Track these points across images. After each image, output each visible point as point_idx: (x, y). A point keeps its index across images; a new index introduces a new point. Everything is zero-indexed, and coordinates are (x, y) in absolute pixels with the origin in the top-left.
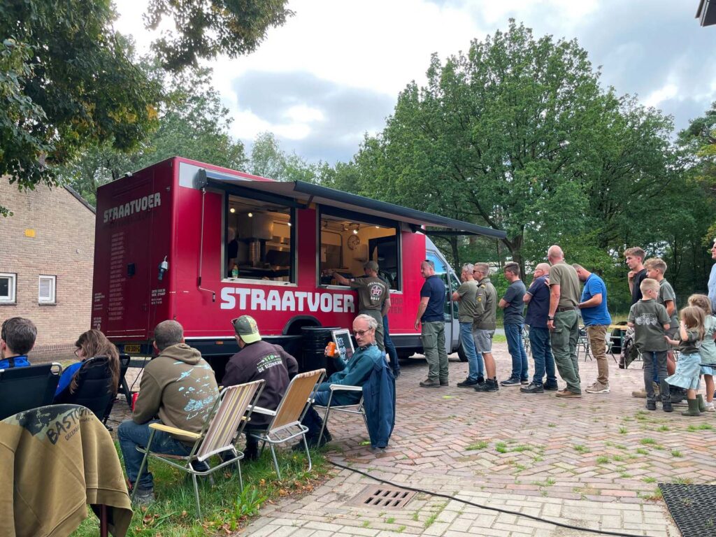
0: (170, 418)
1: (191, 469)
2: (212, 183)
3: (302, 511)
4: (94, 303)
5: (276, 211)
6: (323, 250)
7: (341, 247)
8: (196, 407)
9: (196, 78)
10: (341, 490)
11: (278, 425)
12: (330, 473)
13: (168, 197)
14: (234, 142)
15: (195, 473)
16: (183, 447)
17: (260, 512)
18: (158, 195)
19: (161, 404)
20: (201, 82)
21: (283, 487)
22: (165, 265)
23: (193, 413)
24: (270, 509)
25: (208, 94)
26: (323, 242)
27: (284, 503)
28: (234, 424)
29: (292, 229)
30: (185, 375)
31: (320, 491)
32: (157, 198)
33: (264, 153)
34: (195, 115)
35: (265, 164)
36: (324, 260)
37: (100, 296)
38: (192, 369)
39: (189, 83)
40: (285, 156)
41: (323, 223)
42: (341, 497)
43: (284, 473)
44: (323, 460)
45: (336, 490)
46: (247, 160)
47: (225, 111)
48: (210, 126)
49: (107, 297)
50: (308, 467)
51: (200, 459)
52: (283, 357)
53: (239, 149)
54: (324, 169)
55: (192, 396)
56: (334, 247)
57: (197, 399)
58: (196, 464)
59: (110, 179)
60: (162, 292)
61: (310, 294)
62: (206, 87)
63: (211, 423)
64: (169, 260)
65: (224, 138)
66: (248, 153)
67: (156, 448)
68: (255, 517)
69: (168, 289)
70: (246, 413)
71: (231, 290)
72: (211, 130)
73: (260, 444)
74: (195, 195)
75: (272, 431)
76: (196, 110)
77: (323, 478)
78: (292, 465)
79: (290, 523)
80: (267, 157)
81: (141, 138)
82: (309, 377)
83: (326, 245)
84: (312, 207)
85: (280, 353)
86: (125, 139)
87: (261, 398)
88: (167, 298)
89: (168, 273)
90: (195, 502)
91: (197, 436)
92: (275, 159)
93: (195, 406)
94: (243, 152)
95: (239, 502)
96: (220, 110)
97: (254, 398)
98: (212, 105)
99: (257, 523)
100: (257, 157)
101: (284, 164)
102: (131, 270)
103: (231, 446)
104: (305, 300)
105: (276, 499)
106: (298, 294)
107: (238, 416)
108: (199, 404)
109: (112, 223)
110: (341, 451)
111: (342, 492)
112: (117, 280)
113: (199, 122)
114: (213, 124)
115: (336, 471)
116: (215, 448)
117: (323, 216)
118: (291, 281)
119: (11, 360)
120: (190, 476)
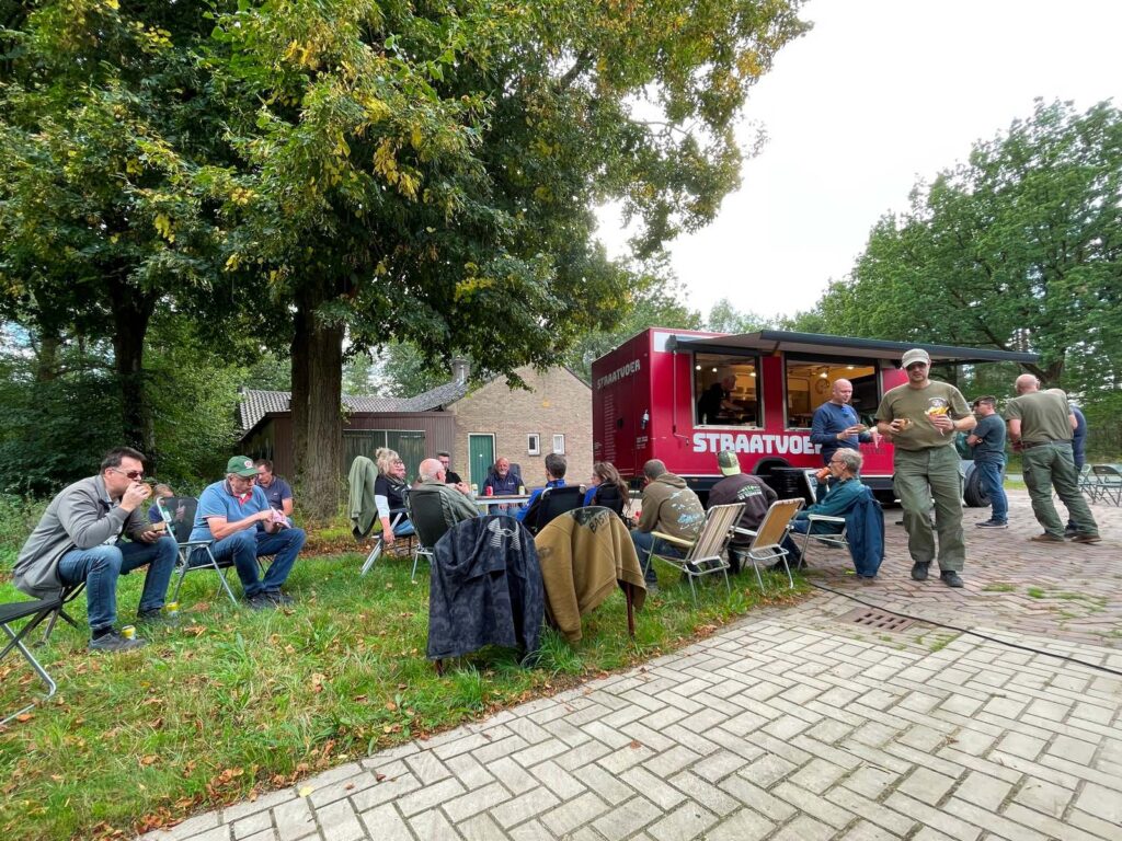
0: (667, 528)
1: (687, 570)
2: (682, 345)
3: (789, 618)
4: (594, 450)
5: (739, 364)
6: (790, 397)
7: (809, 393)
8: (687, 521)
9: (657, 263)
10: (828, 608)
11: (759, 544)
12: (813, 592)
13: (645, 362)
14: (692, 312)
15: (691, 573)
16: (679, 552)
17: (748, 613)
18: (638, 361)
19: (659, 518)
20: (661, 266)
21: (767, 598)
22: (646, 417)
23: (685, 525)
24: (756, 612)
25: (668, 274)
26: (790, 388)
27: (768, 610)
28: (719, 540)
29: (758, 380)
30: (676, 495)
31: (804, 606)
32: (637, 364)
33: (720, 316)
34: (658, 294)
35: (722, 326)
36: (790, 406)
37: (598, 445)
38: (681, 491)
39: (652, 269)
40: (741, 315)
41: (789, 370)
42: (826, 614)
43: (766, 587)
44: (804, 582)
45: (821, 607)
46: (704, 326)
47: (684, 286)
48: (670, 302)
49: (604, 445)
50: (789, 585)
51: (694, 563)
52: (763, 489)
53: (696, 317)
54: (782, 322)
55: (683, 511)
56: (800, 393)
57: (688, 514)
58: (691, 567)
59: (593, 360)
60: (645, 439)
61: (778, 438)
62: (666, 268)
63: (702, 534)
64: (649, 413)
65: (683, 310)
66: (705, 319)
67: (658, 551)
68: (744, 616)
69: (650, 436)
70: (730, 532)
71: (702, 435)
72: (672, 305)
73: (742, 560)
74: (668, 357)
75: (754, 550)
76: (659, 290)
77: (805, 596)
78: (775, 582)
79: (778, 625)
80: (723, 319)
81: (620, 319)
82: (789, 505)
83: (792, 392)
84: (777, 355)
85: (760, 485)
86: (608, 321)
87: (742, 521)
88: (649, 443)
89: (649, 423)
90: (691, 595)
91: (691, 544)
92: (731, 319)
93: (685, 519)
94: (701, 318)
95: (729, 602)
96: (680, 285)
97: (736, 521)
98: (670, 283)
99: (746, 620)
100: (714, 321)
101: (740, 323)
102: (620, 424)
103: (718, 557)
104: (773, 443)
105: (762, 605)
106: (765, 437)
107: (722, 534)
108: (690, 519)
109: (604, 388)
110: (822, 576)
111: (827, 610)
112: (610, 430)
113: (661, 300)
114: (673, 299)
115: (819, 592)
116: (705, 556)
117: (790, 362)
118: (758, 426)
119: (555, 482)
120: (686, 574)
